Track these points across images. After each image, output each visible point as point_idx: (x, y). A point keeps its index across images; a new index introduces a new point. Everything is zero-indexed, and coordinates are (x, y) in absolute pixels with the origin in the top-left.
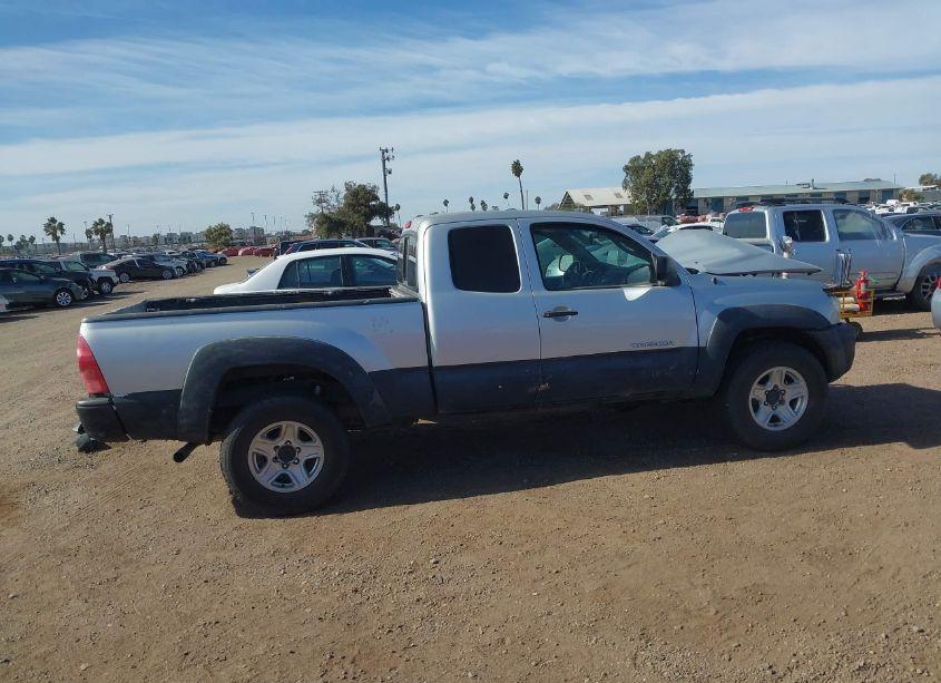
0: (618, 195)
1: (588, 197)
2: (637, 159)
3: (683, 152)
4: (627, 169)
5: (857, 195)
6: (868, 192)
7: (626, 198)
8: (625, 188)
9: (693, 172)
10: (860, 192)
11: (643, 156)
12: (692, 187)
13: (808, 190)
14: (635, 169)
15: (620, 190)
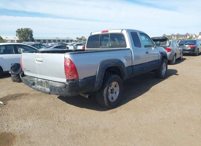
0: (15, 38)
1: (7, 38)
2: (19, 29)
3: (30, 29)
4: (17, 31)
5: (66, 41)
6: (68, 40)
7: (17, 38)
8: (17, 36)
9: (33, 34)
10: (67, 40)
11: (21, 29)
12: (33, 37)
13: (57, 39)
14: (19, 32)
15: (15, 36)
